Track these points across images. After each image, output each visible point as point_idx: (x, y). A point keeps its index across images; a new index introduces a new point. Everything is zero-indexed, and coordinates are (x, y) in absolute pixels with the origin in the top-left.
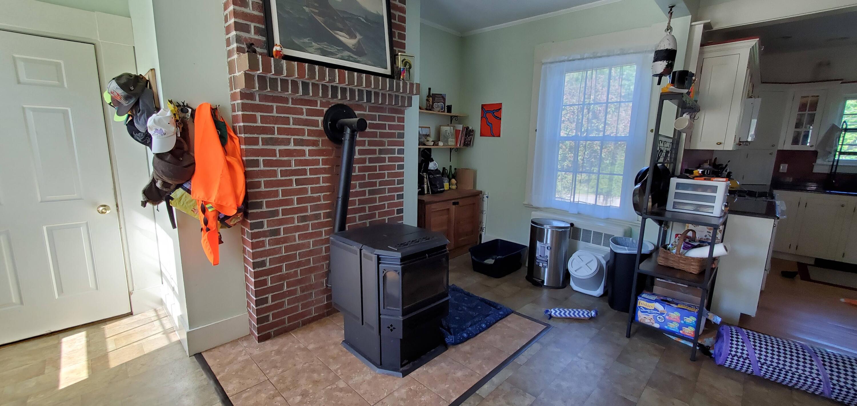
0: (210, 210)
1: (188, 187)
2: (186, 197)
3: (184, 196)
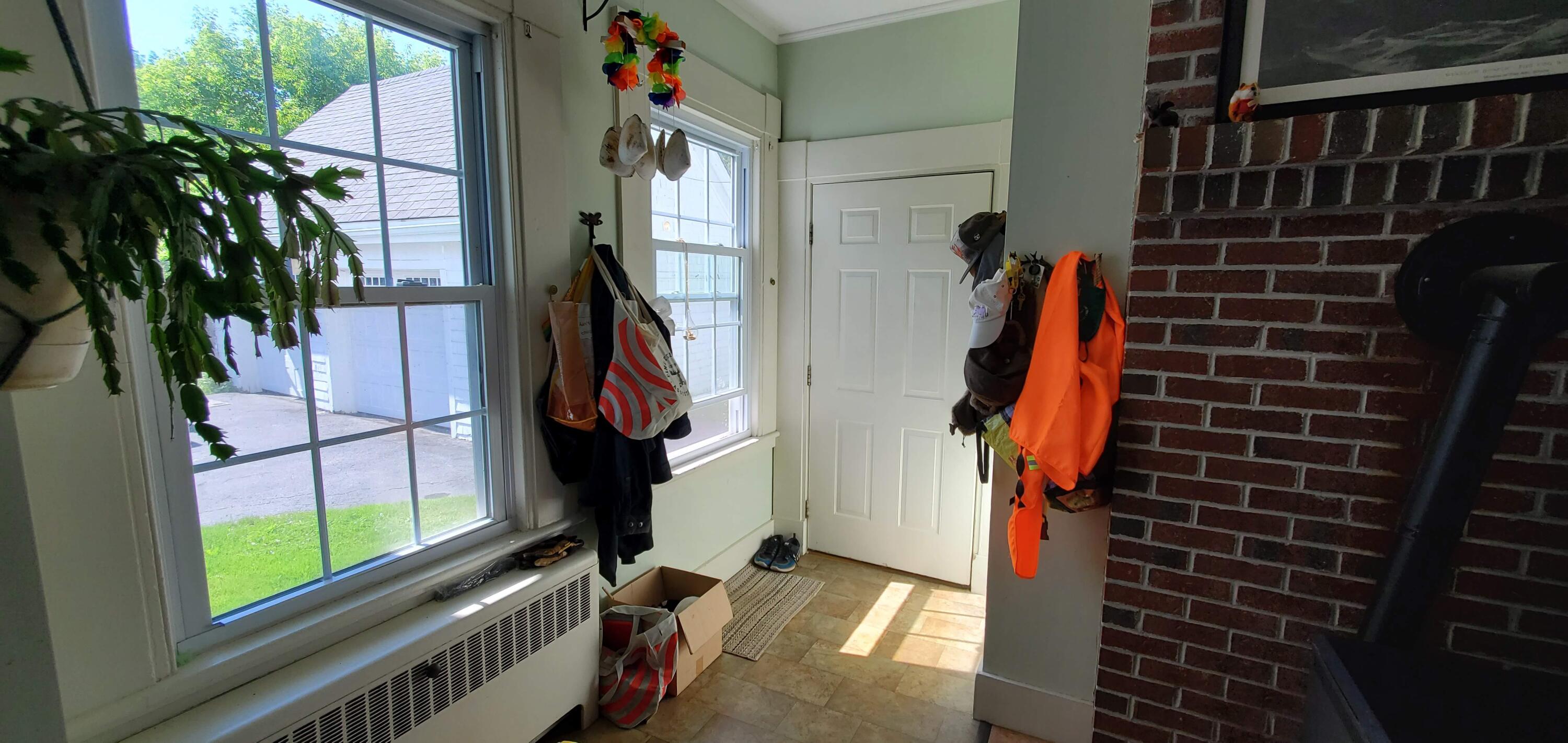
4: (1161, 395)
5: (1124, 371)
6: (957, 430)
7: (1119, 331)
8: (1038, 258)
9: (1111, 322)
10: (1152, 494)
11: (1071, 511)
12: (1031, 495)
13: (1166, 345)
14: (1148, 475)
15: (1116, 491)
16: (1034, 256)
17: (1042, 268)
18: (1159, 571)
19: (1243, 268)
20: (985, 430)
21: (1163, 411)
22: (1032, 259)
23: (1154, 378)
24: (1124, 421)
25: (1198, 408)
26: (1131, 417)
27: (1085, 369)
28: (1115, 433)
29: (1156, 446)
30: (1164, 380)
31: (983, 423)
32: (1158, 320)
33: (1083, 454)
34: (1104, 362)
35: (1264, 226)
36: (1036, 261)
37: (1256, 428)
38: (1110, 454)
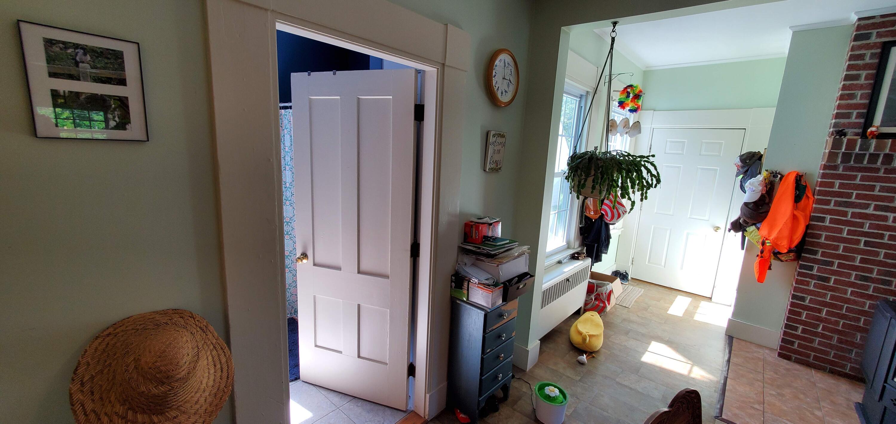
0: (768, 244)
1: (759, 227)
2: (755, 232)
3: (754, 231)
4: (827, 224)
5: (812, 214)
6: (732, 231)
7: (811, 201)
8: (778, 172)
9: (808, 197)
10: (819, 257)
11: (782, 261)
12: (766, 254)
13: (831, 206)
14: (817, 250)
15: (803, 255)
16: (776, 171)
17: (779, 176)
18: (818, 283)
19: (867, 183)
20: (746, 231)
21: (826, 229)
22: (775, 172)
23: (825, 217)
24: (809, 231)
25: (842, 229)
26: (813, 230)
27: (795, 213)
28: (806, 235)
29: (822, 240)
30: (828, 218)
31: (745, 229)
32: (829, 198)
33: (791, 241)
34: (804, 210)
35: (878, 170)
36: (776, 173)
37: (865, 237)
38: (803, 242)
